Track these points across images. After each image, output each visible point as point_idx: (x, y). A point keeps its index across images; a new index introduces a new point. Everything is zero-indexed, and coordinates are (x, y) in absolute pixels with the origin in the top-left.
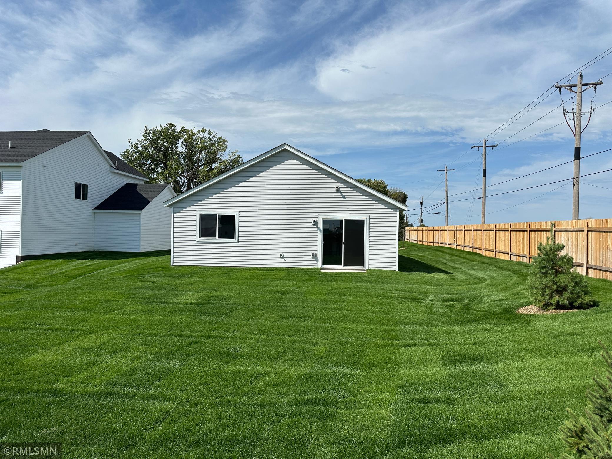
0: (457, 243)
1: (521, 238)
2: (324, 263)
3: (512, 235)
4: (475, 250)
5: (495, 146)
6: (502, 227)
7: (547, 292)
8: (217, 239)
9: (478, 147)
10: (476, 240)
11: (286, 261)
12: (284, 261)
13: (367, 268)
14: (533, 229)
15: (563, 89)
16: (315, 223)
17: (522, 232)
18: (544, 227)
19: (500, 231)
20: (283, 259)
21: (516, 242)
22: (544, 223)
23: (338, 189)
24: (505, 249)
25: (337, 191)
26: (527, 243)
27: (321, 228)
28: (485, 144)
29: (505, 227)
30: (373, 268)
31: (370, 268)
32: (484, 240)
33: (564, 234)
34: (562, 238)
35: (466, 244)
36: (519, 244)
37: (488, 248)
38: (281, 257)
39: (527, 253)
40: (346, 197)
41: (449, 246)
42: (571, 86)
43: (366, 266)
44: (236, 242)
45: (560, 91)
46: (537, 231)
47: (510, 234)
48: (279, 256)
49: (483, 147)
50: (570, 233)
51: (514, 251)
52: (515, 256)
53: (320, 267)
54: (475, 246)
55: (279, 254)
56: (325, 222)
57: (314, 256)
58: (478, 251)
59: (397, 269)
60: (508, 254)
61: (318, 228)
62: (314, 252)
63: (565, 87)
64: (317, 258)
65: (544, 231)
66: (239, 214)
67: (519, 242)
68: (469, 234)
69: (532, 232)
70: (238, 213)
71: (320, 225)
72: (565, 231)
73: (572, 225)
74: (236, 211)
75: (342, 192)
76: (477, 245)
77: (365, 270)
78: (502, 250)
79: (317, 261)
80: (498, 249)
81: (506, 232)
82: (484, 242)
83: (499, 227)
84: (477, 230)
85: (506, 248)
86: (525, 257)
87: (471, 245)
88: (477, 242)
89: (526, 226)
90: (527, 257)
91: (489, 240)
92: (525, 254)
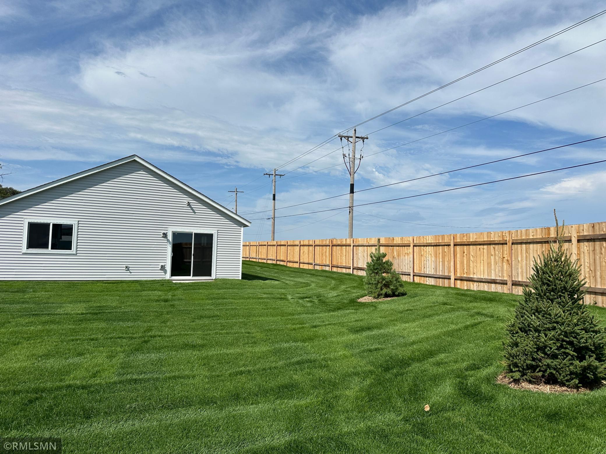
0: (259, 257)
1: (324, 252)
2: (173, 274)
3: (316, 249)
4: (278, 263)
5: (282, 175)
6: (306, 243)
7: (379, 285)
8: (49, 250)
9: (269, 175)
10: (280, 253)
11: (132, 274)
12: (129, 274)
13: (214, 278)
14: (335, 244)
15: (343, 138)
16: (165, 235)
17: (325, 247)
18: (345, 243)
19: (304, 246)
20: (129, 271)
21: (319, 255)
22: (344, 240)
23: (189, 204)
24: (309, 261)
25: (187, 205)
26: (329, 255)
27: (171, 241)
28: (275, 173)
29: (309, 242)
30: (220, 278)
31: (217, 278)
32: (288, 253)
33: (360, 248)
34: (359, 251)
35: (269, 258)
36: (322, 256)
37: (292, 260)
38: (127, 269)
39: (329, 262)
40: (196, 211)
41: (251, 260)
42: (348, 137)
43: (213, 276)
44: (74, 254)
45: (341, 139)
46: (338, 246)
47: (313, 248)
48: (124, 269)
49: (273, 175)
50: (365, 247)
51: (317, 262)
52: (319, 266)
53: (169, 278)
54: (278, 258)
55: (124, 266)
56: (175, 234)
57: (163, 268)
58: (282, 263)
59: (240, 278)
60: (312, 264)
61: (168, 240)
62: (163, 264)
63: (345, 137)
64: (166, 270)
65: (344, 246)
66: (78, 224)
67: (322, 254)
68: (272, 248)
69: (334, 247)
70: (77, 222)
71: (170, 237)
72: (361, 246)
73: (367, 241)
74: (75, 221)
75: (192, 206)
76: (280, 257)
77: (212, 280)
78: (306, 261)
79: (165, 272)
80: (302, 261)
81: (310, 247)
82: (288, 255)
83: (303, 243)
84: (280, 245)
85: (310, 259)
86: (327, 266)
87: (274, 258)
88: (280, 255)
89: (328, 242)
90: (329, 266)
91: (293, 253)
92: (328, 264)
